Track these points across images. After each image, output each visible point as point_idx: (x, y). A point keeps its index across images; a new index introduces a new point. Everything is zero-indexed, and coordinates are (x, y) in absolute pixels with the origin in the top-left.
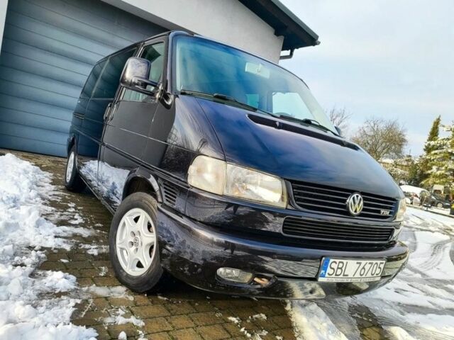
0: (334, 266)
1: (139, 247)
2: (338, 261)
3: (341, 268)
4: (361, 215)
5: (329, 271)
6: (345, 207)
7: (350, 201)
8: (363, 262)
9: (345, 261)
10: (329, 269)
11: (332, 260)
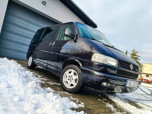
0: (129, 82)
1: (72, 80)
2: (130, 81)
3: (130, 83)
4: (133, 70)
5: (128, 84)
6: (130, 67)
7: (130, 66)
8: (135, 82)
9: (131, 81)
10: (128, 83)
11: (129, 81)
